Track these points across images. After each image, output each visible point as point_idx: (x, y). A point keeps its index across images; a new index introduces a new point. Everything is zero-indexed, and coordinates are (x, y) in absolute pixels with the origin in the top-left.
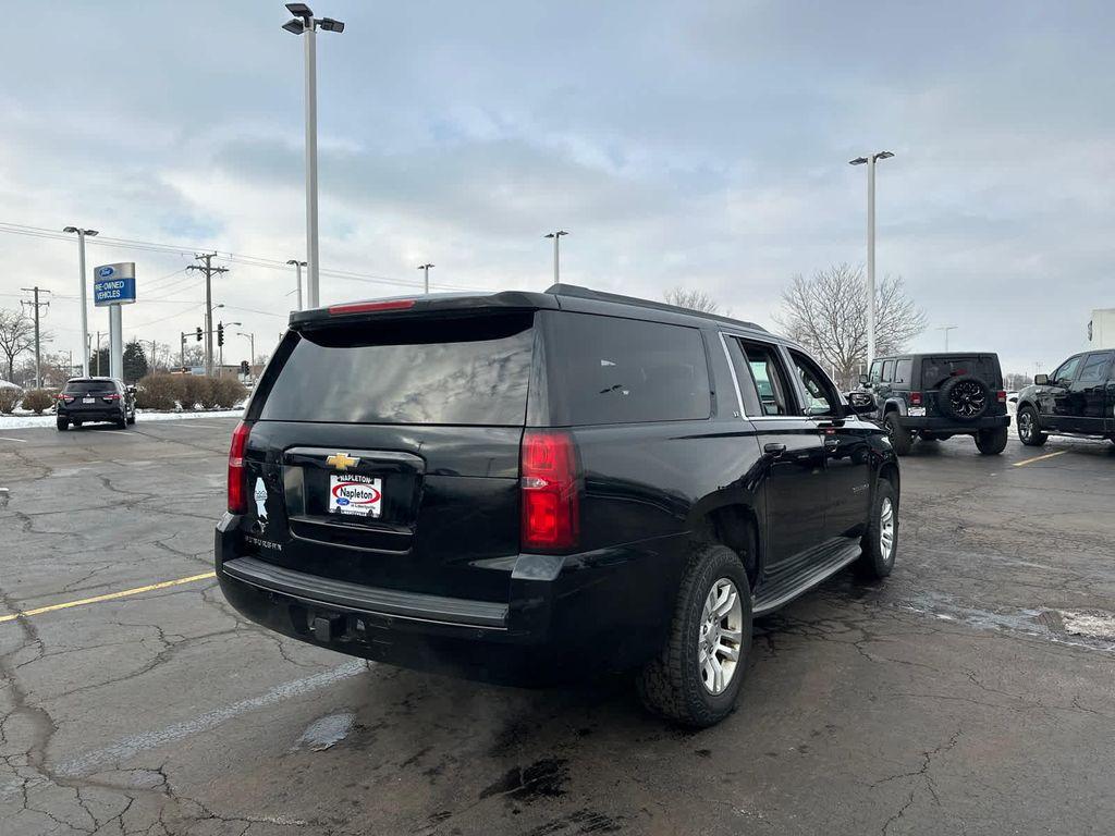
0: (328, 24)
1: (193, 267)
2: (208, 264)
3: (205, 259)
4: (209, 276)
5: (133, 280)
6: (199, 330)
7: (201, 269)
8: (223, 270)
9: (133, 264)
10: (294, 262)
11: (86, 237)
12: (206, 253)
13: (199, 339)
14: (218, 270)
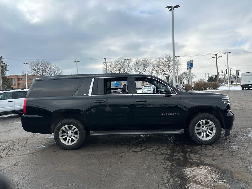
0: (176, 7)
1: (213, 57)
2: (217, 56)
3: (216, 55)
4: (217, 59)
5: (193, 63)
6: (222, 71)
7: (215, 57)
8: (220, 57)
9: (193, 60)
10: (226, 53)
11: (178, 57)
12: (216, 54)
13: (222, 73)
14: (219, 57)
